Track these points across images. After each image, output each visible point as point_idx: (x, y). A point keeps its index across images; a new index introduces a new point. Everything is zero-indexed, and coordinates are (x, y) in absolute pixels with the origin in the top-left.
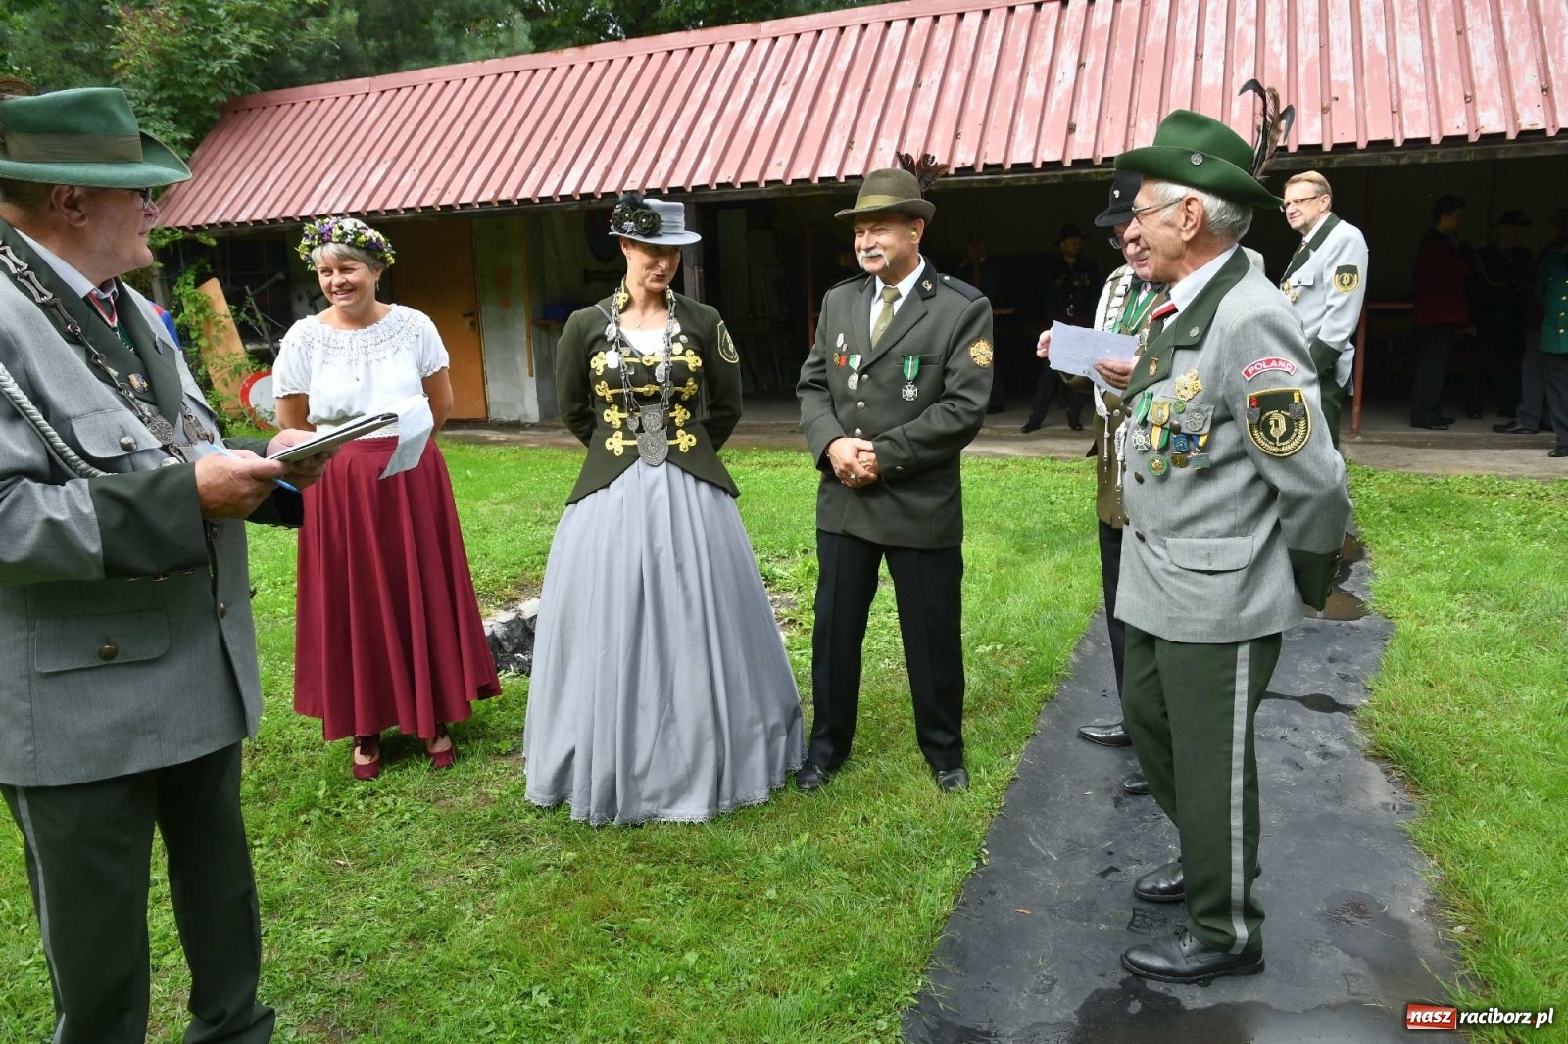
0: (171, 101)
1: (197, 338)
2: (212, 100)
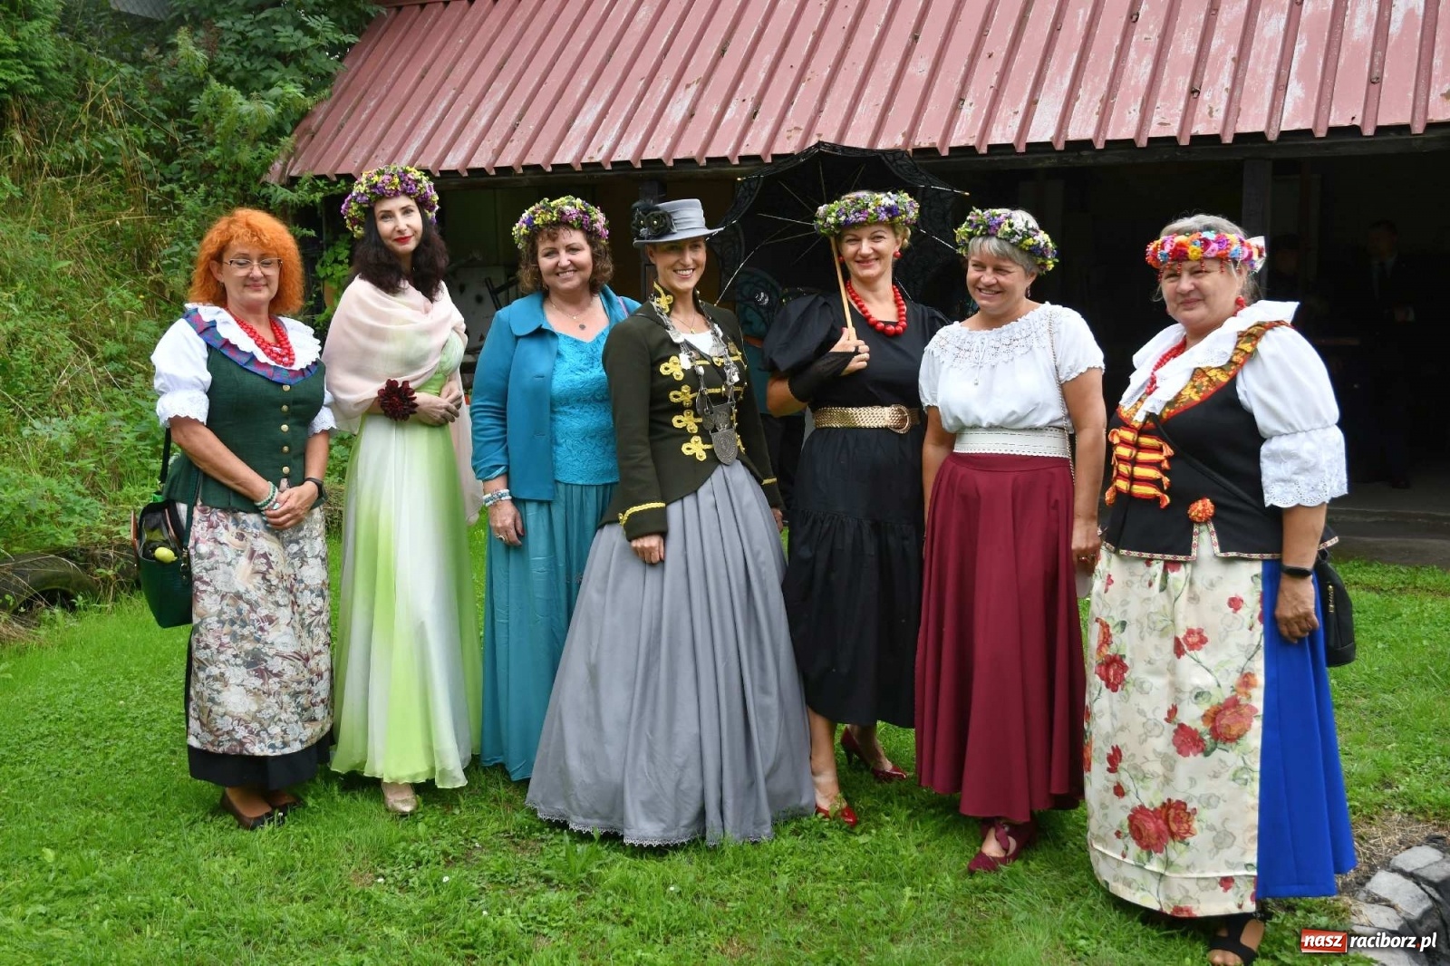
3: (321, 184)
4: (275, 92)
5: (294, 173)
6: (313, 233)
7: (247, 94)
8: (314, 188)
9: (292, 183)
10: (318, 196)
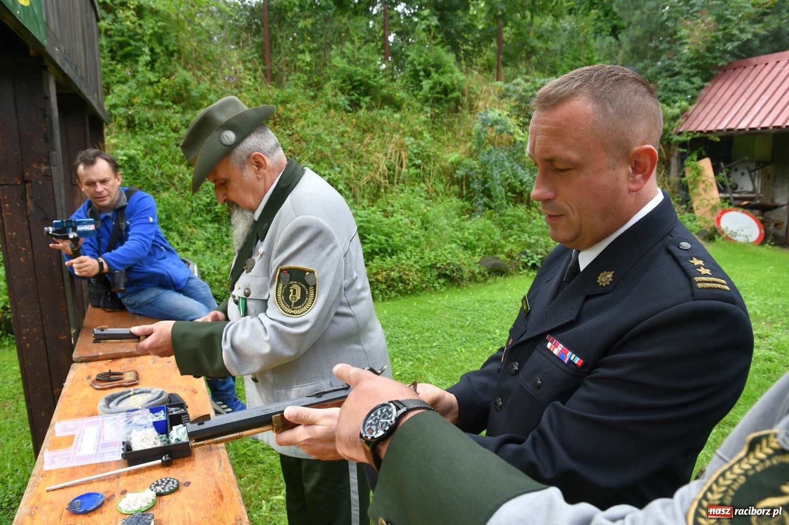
0: (697, 66)
1: (693, 188)
2: (720, 64)
3: (690, 134)
4: (677, 104)
5: (681, 130)
6: (685, 150)
7: (668, 105)
8: (688, 136)
9: (680, 134)
10: (689, 138)
